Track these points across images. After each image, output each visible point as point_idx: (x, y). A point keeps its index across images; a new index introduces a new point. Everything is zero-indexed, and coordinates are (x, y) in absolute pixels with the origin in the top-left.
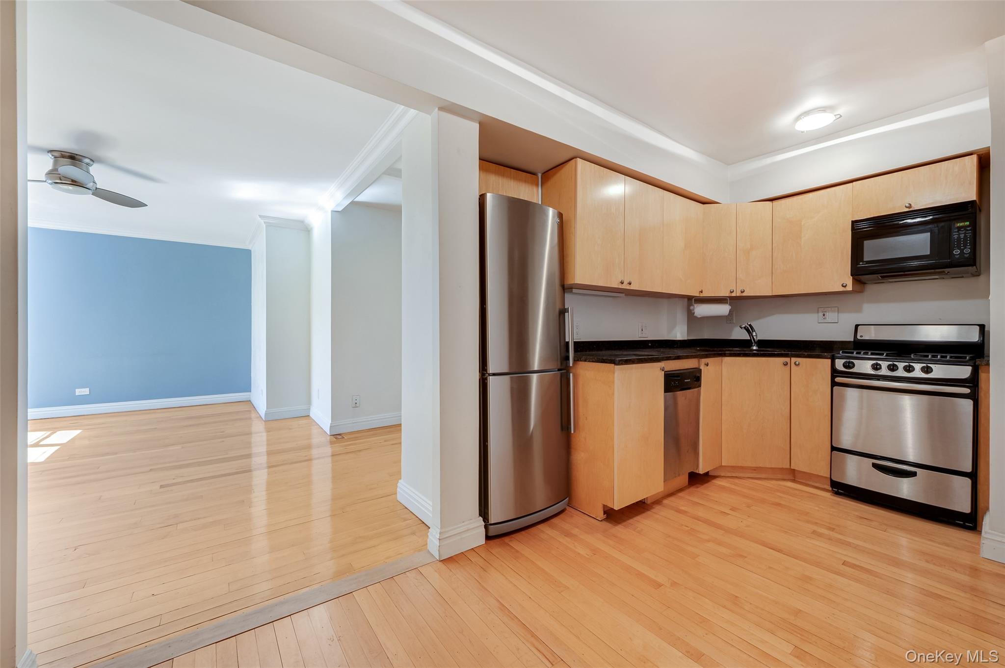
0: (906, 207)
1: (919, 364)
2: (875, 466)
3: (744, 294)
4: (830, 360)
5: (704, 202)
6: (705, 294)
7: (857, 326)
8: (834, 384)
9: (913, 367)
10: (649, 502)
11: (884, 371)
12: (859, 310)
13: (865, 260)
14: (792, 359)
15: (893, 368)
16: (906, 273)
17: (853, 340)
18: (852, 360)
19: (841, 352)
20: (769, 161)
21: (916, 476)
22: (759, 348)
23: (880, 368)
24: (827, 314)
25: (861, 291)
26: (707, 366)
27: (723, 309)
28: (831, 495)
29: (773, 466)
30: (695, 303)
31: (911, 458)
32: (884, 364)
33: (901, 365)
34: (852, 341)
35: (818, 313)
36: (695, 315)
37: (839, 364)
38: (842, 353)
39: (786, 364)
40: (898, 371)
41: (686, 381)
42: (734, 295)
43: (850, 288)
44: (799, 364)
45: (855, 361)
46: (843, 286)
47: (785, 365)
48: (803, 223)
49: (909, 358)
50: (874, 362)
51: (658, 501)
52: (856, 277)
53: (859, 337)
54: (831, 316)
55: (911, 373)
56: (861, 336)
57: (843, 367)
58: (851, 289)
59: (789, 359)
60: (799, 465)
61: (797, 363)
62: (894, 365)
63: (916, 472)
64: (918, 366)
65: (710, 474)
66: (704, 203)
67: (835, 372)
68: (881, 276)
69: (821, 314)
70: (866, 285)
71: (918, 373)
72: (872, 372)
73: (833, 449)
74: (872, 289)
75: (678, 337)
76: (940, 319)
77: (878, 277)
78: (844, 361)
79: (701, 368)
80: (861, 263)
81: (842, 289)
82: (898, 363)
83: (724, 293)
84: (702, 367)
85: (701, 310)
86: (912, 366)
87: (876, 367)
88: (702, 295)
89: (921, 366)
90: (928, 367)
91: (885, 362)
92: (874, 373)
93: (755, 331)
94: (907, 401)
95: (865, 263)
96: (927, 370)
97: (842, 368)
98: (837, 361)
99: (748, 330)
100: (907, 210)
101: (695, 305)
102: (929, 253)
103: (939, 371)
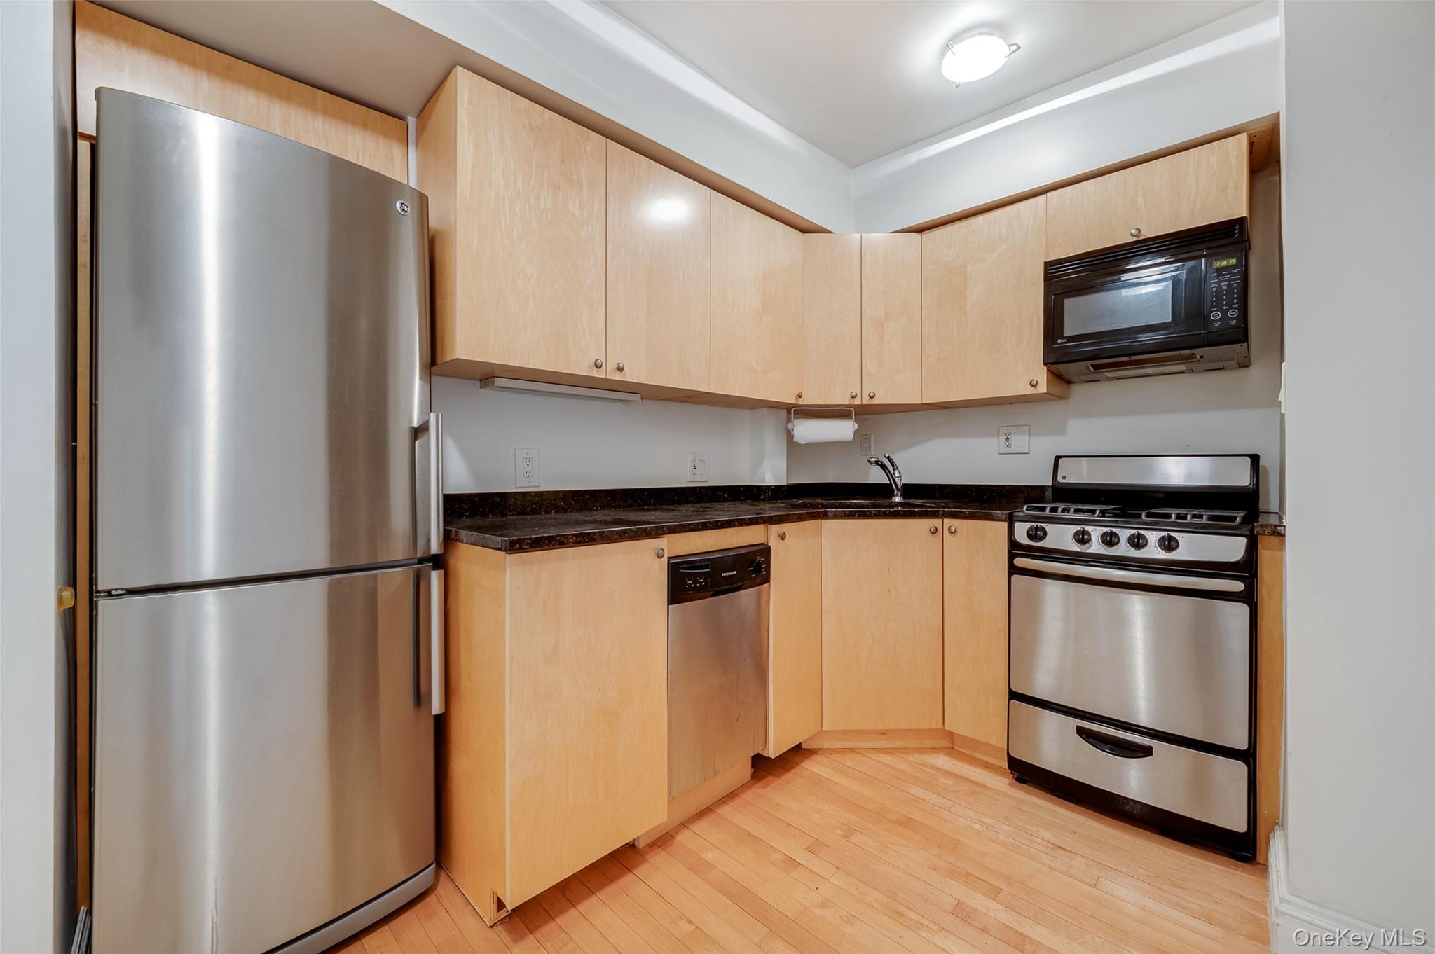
0: (1132, 235)
1: (1154, 533)
2: (1081, 732)
3: (875, 402)
4: (1006, 524)
5: (806, 229)
6: (807, 400)
7: (1057, 459)
8: (1013, 570)
9: (1144, 537)
10: (641, 845)
11: (1096, 547)
12: (1061, 430)
13: (1066, 334)
14: (945, 520)
15: (1110, 540)
16: (1134, 358)
17: (1051, 484)
18: (1042, 525)
19: (1025, 507)
20: (914, 157)
21: (1151, 755)
22: (904, 499)
23: (1089, 540)
24: (1012, 439)
25: (1063, 397)
26: (783, 539)
27: (844, 430)
28: (1010, 784)
29: (914, 727)
30: (794, 418)
31: (1143, 720)
32: (1096, 533)
33: (1124, 534)
34: (1049, 486)
35: (999, 435)
36: (795, 439)
37: (1021, 530)
38: (1026, 510)
39: (934, 532)
40: (1119, 544)
41: (724, 574)
42: (857, 402)
43: (1042, 388)
44: (955, 531)
45: (1048, 527)
46: (1032, 385)
47: (932, 533)
48: (968, 270)
49: (1138, 520)
50: (1079, 527)
51: (663, 840)
52: (1053, 366)
53: (1060, 480)
54: (1020, 441)
55: (1142, 550)
56: (1064, 477)
57: (1027, 538)
58: (1045, 391)
59: (941, 520)
60: (958, 724)
61: (953, 529)
62: (1113, 534)
63: (1151, 747)
64: (1153, 537)
65: (804, 746)
66: (804, 231)
67: (1015, 548)
68: (1092, 366)
69: (1003, 438)
70: (1071, 385)
71: (1154, 551)
72: (1076, 548)
73: (1014, 695)
74: (1081, 392)
75: (766, 481)
76: (1188, 446)
77: (1087, 367)
78: (1028, 525)
79: (770, 545)
80: (1060, 341)
81: (1030, 391)
82: (1119, 529)
83: (840, 398)
84: (773, 543)
85: (806, 431)
86: (1143, 535)
87: (1082, 538)
88: (801, 402)
89: (1158, 537)
90: (1171, 539)
91: (1098, 528)
92: (1079, 550)
93: (897, 469)
94: (1137, 604)
95: (1066, 340)
96: (1169, 544)
97: (1024, 540)
98: (1017, 525)
99: (883, 467)
100: (1134, 239)
101: (796, 422)
102: (1170, 320)
103: (1192, 547)
